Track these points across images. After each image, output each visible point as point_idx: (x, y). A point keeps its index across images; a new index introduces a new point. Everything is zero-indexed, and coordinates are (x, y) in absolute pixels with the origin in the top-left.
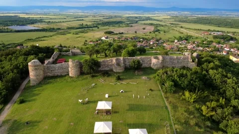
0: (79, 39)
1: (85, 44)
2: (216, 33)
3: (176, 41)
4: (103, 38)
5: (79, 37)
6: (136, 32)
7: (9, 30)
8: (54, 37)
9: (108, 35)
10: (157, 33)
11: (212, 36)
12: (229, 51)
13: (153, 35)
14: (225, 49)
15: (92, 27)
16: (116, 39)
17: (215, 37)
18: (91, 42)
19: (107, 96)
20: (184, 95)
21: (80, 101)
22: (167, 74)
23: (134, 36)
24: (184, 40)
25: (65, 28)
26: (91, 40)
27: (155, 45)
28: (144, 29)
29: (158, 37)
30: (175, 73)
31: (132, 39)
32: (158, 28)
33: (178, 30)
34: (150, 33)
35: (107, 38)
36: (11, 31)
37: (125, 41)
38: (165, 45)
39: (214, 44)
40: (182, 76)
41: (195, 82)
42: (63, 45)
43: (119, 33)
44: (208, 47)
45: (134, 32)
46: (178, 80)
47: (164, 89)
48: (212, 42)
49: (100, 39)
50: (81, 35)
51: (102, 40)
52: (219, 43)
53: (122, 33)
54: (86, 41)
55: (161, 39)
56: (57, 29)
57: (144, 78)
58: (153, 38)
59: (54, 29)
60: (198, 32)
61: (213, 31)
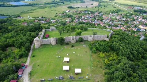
0: (52, 11)
1: (56, 16)
2: (136, 7)
3: (111, 14)
4: (67, 11)
5: (52, 10)
6: (87, 7)
7: (10, 5)
8: (38, 10)
9: (70, 9)
10: (99, 7)
11: (133, 10)
12: (141, 21)
13: (97, 9)
14: (139, 19)
15: (60, 3)
16: (75, 12)
17: (135, 11)
18: (59, 14)
19: (68, 55)
20: (100, 54)
21: (57, 57)
22: (94, 44)
23: (86, 10)
24: (115, 13)
25: (44, 4)
26: (59, 13)
27: (98, 16)
28: (92, 4)
29: (100, 11)
30: (98, 44)
31: (84, 12)
32: (101, 4)
33: (113, 5)
34: (96, 7)
35: (69, 11)
36: (12, 6)
37: (79, 13)
38: (103, 16)
39: (134, 16)
40: (100, 45)
41: (106, 48)
42: (43, 17)
43: (77, 8)
44: (129, 18)
45: (85, 7)
46: (98, 47)
47: (92, 51)
48: (132, 14)
49: (65, 12)
50: (53, 8)
51: (66, 13)
52: (137, 15)
53: (78, 8)
54: (57, 13)
55: (101, 12)
56: (39, 4)
57: (84, 46)
58: (97, 11)
59: (37, 4)
60: (126, 6)
61: (135, 6)
